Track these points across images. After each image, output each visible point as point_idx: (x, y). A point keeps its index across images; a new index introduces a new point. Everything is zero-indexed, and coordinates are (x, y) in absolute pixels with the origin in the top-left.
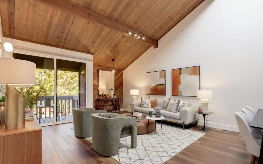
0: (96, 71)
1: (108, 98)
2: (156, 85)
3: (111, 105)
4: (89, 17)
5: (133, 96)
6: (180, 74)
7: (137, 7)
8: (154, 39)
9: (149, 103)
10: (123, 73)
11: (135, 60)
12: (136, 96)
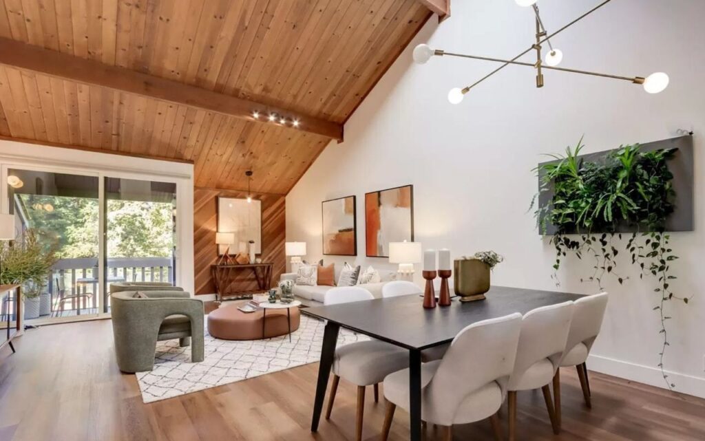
0: (211, 200)
1: (240, 263)
2: (340, 231)
3: (253, 280)
4: (146, 90)
5: (293, 258)
6: (380, 204)
7: (253, 58)
8: (334, 123)
9: (311, 274)
10: (284, 202)
11: (304, 172)
12: (299, 258)
